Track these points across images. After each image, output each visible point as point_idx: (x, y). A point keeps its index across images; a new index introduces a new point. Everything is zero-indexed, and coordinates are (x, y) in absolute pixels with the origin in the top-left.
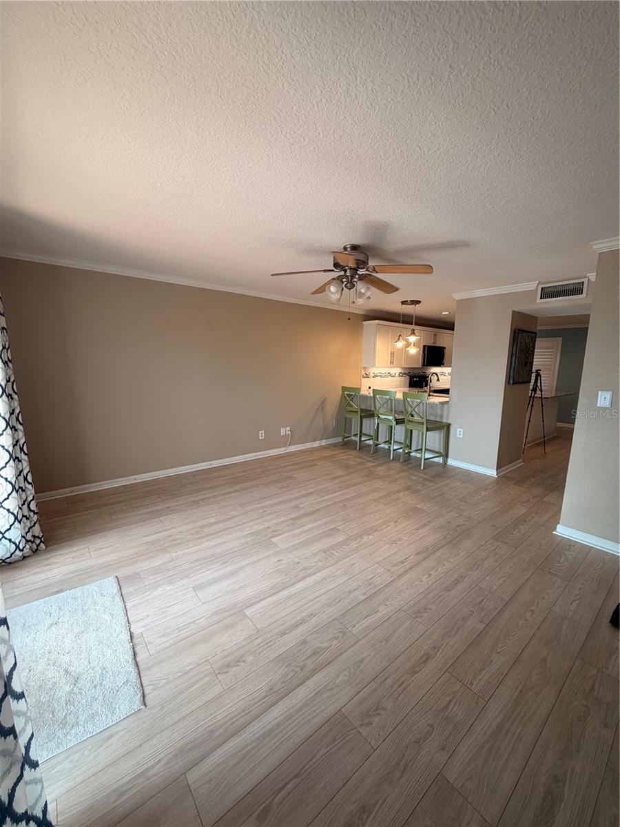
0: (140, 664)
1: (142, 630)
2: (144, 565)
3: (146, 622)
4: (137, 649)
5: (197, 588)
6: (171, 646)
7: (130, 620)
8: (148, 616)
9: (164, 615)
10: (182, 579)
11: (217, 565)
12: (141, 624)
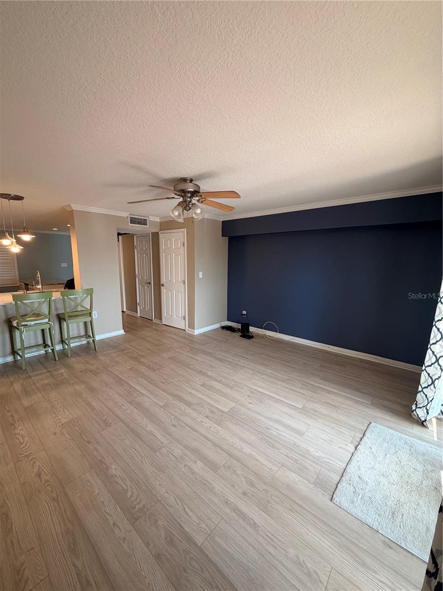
0: (363, 434)
1: (349, 445)
2: (303, 487)
3: (344, 446)
4: (359, 440)
5: (301, 434)
6: (344, 427)
7: (351, 455)
8: (340, 447)
9: (332, 440)
10: (298, 446)
11: (272, 432)
12: (347, 448)
